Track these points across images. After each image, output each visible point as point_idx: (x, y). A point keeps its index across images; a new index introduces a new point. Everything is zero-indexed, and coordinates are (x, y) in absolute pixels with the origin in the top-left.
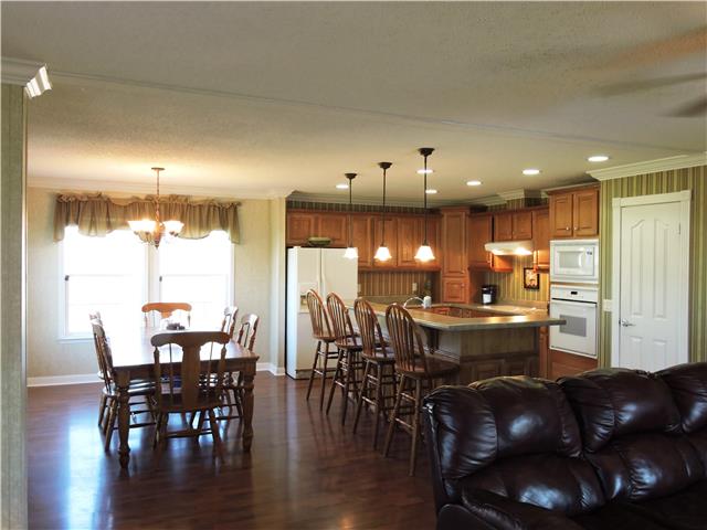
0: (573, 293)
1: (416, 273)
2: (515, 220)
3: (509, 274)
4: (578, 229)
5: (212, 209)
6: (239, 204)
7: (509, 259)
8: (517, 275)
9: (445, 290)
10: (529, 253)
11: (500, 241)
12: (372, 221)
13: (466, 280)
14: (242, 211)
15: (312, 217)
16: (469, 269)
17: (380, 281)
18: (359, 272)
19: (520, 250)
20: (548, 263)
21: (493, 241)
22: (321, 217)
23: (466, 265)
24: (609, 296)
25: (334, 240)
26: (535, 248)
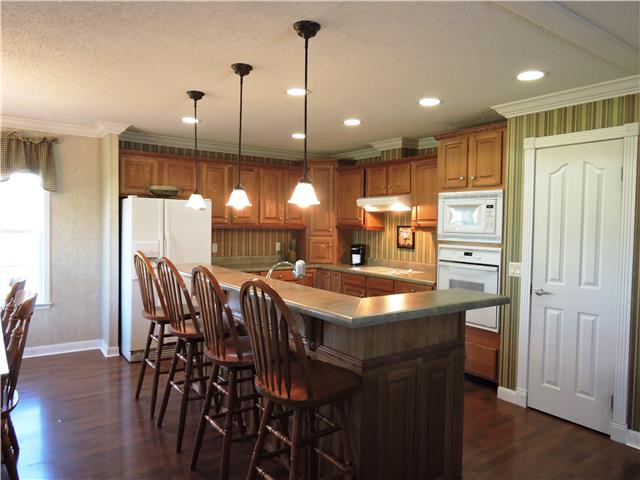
0: (466, 254)
1: (280, 231)
2: (391, 173)
3: (379, 232)
4: (475, 178)
5: (14, 144)
6: (55, 140)
7: (381, 216)
8: (389, 234)
9: (311, 250)
10: (408, 209)
11: (372, 196)
12: (230, 170)
13: (333, 239)
14: (61, 149)
15: (154, 162)
16: (337, 227)
17: (240, 240)
18: (213, 230)
19: (397, 205)
20: (436, 220)
21: (365, 196)
22: (167, 163)
23: (333, 223)
24: (517, 258)
25: (183, 190)
26: (413, 203)
